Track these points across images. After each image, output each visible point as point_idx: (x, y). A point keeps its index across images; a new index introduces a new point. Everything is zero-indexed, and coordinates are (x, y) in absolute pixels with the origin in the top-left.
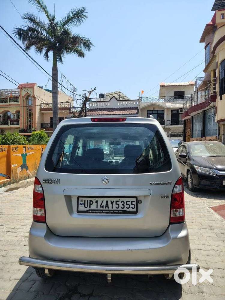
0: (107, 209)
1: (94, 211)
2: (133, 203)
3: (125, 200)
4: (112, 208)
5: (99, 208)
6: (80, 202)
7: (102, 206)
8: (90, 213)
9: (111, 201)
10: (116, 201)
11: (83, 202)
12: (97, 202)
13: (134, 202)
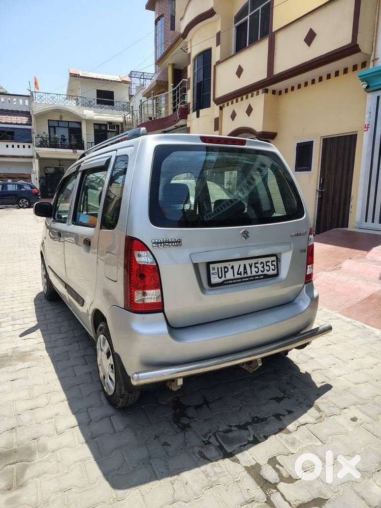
0: (246, 275)
1: (232, 282)
2: (273, 263)
3: (264, 260)
4: (251, 274)
5: (237, 276)
6: (212, 271)
7: (239, 272)
8: (226, 284)
9: (249, 264)
10: (255, 264)
11: (216, 270)
12: (232, 267)
13: (274, 261)
